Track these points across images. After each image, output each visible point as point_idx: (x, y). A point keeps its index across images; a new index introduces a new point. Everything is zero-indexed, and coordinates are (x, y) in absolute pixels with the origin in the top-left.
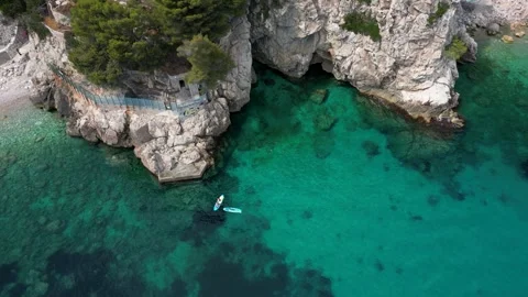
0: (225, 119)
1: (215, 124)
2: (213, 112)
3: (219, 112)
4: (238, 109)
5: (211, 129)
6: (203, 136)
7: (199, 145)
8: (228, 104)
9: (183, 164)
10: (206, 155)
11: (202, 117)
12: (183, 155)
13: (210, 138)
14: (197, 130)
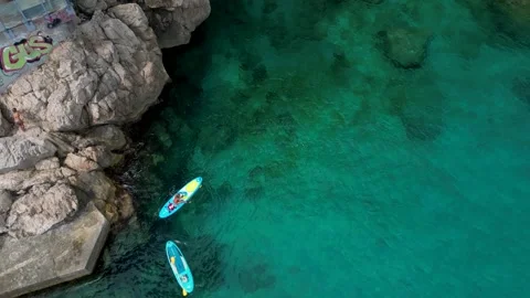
0: (148, 69)
1: (118, 85)
2: (107, 50)
3: (128, 50)
4: (183, 37)
5: (107, 103)
6: (83, 128)
7: (73, 160)
8: (152, 24)
9: (23, 235)
10: (102, 187)
11: (65, 67)
12: (21, 206)
13: (110, 132)
14: (57, 114)
